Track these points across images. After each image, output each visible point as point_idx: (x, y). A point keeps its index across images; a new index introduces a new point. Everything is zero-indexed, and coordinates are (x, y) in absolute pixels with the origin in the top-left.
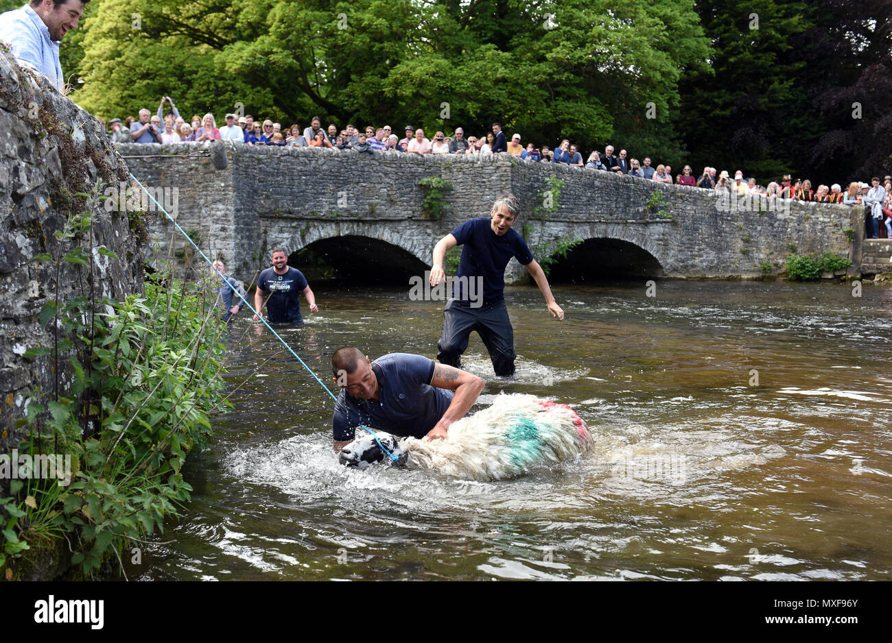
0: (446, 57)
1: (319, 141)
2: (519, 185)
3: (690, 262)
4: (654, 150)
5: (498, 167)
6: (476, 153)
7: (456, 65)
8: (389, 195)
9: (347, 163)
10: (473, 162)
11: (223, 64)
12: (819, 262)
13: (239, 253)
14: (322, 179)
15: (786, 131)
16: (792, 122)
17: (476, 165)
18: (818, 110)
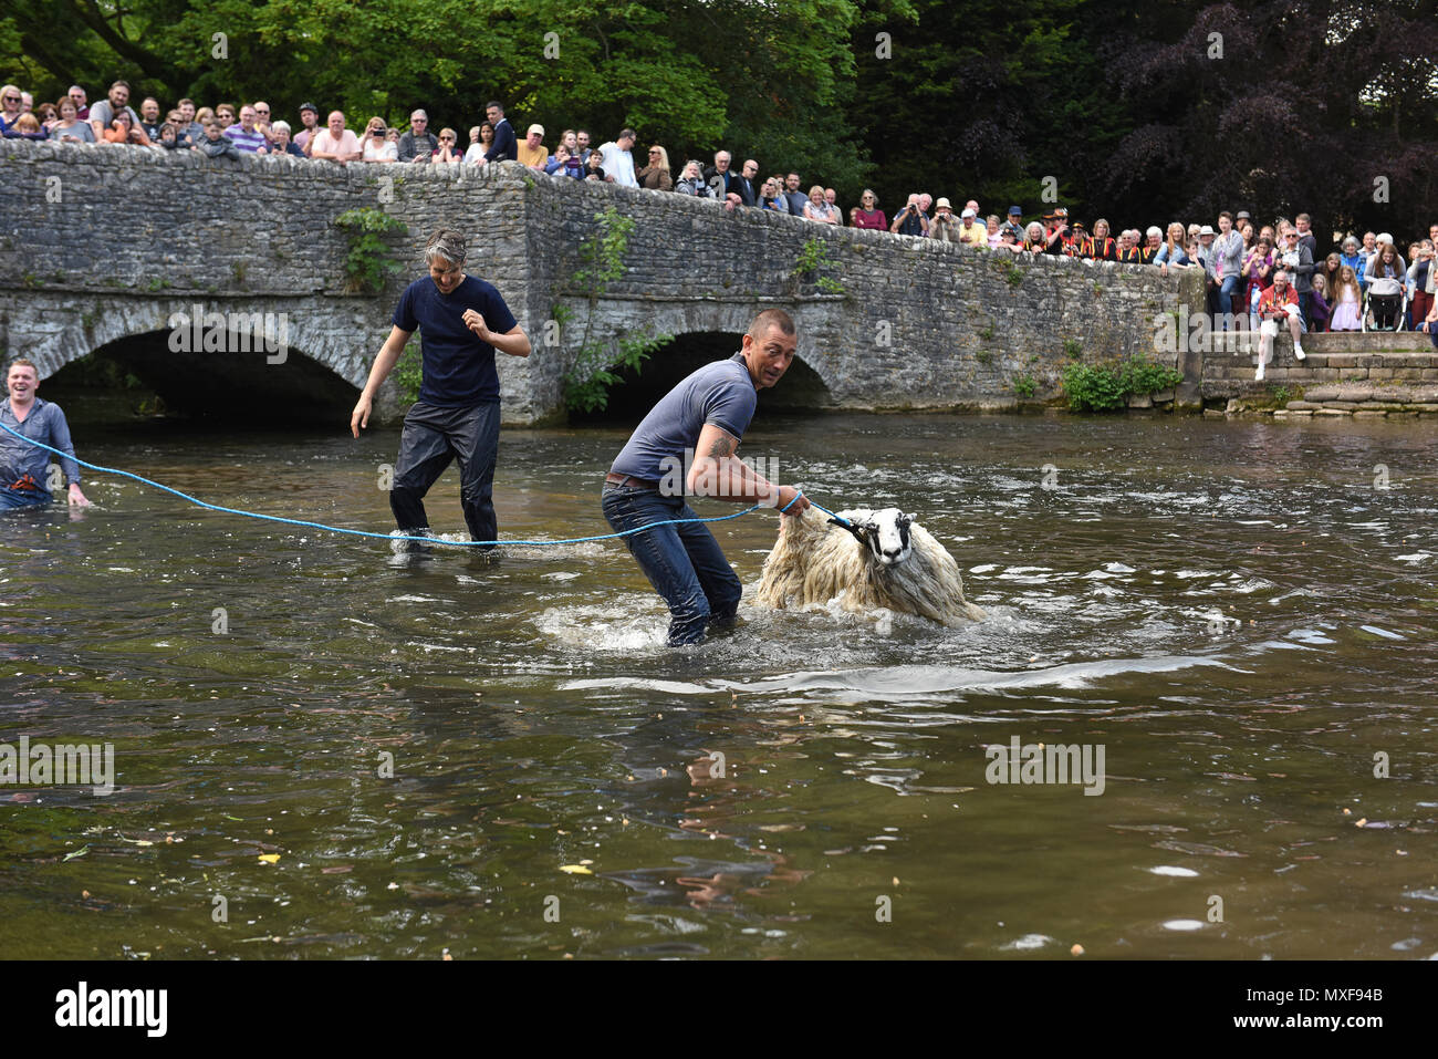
1: (121, 132)
2: (541, 226)
3: (881, 379)
4: (809, 160)
5: (499, 191)
6: (453, 162)
8: (273, 246)
9: (183, 177)
10: (447, 180)
12: (1124, 377)
14: (130, 210)
15: (1057, 124)
16: (1068, 107)
17: (452, 187)
18: (1117, 88)
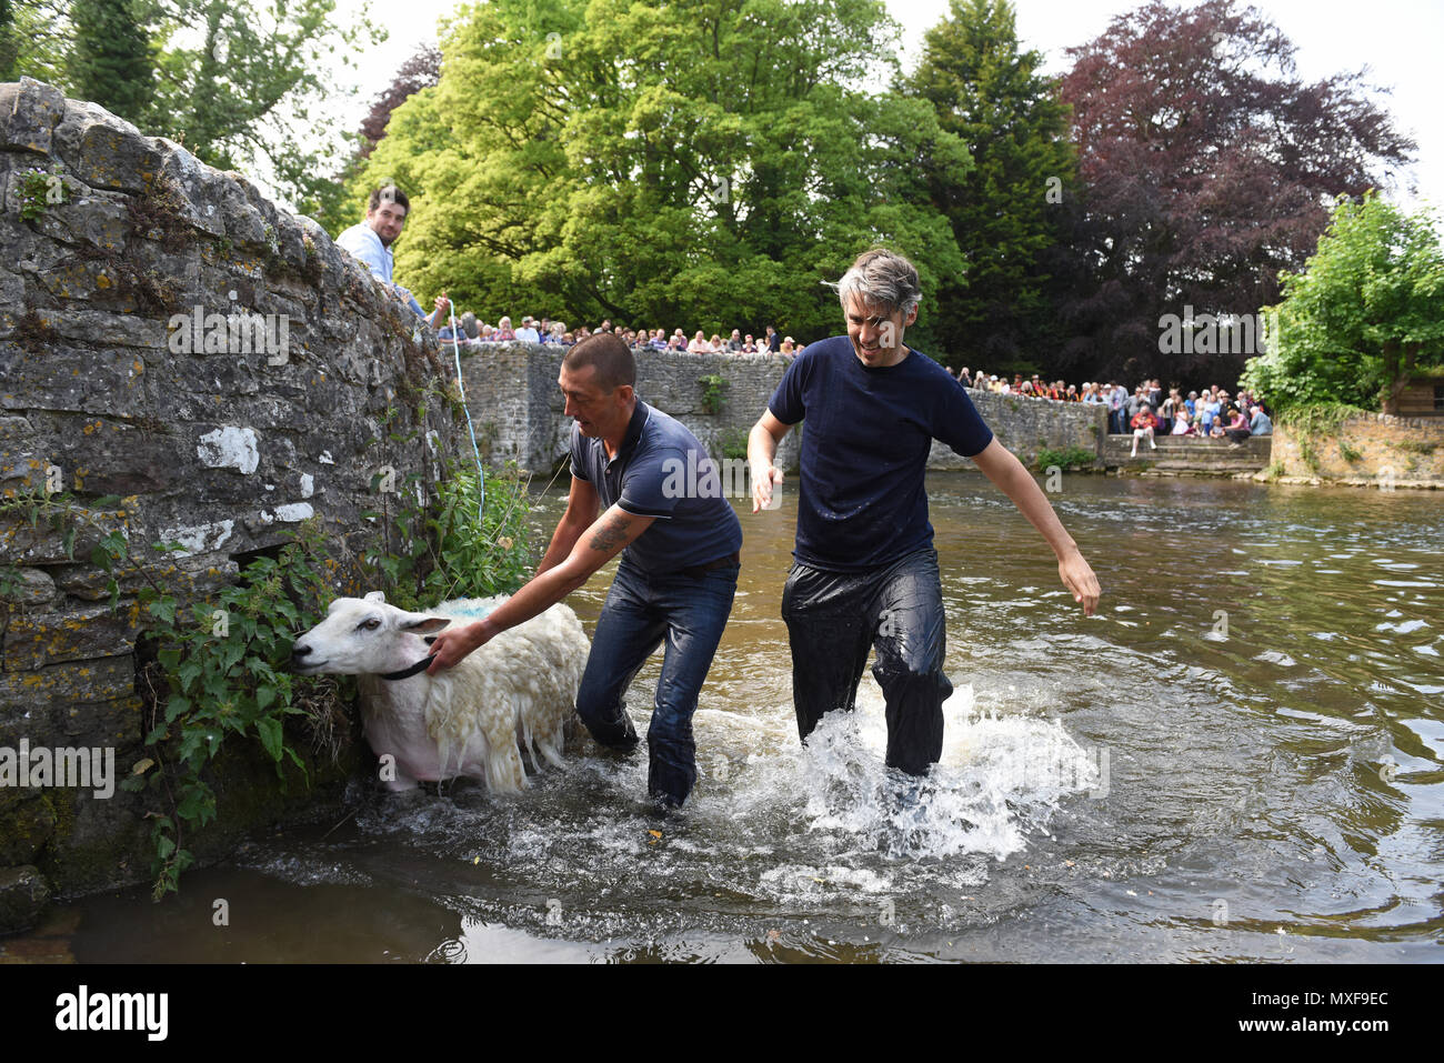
0: (724, 267)
5: (772, 367)
7: (732, 273)
8: (671, 390)
10: (748, 364)
11: (521, 273)
12: (1068, 456)
13: (532, 444)
15: (1035, 336)
18: (1063, 319)
